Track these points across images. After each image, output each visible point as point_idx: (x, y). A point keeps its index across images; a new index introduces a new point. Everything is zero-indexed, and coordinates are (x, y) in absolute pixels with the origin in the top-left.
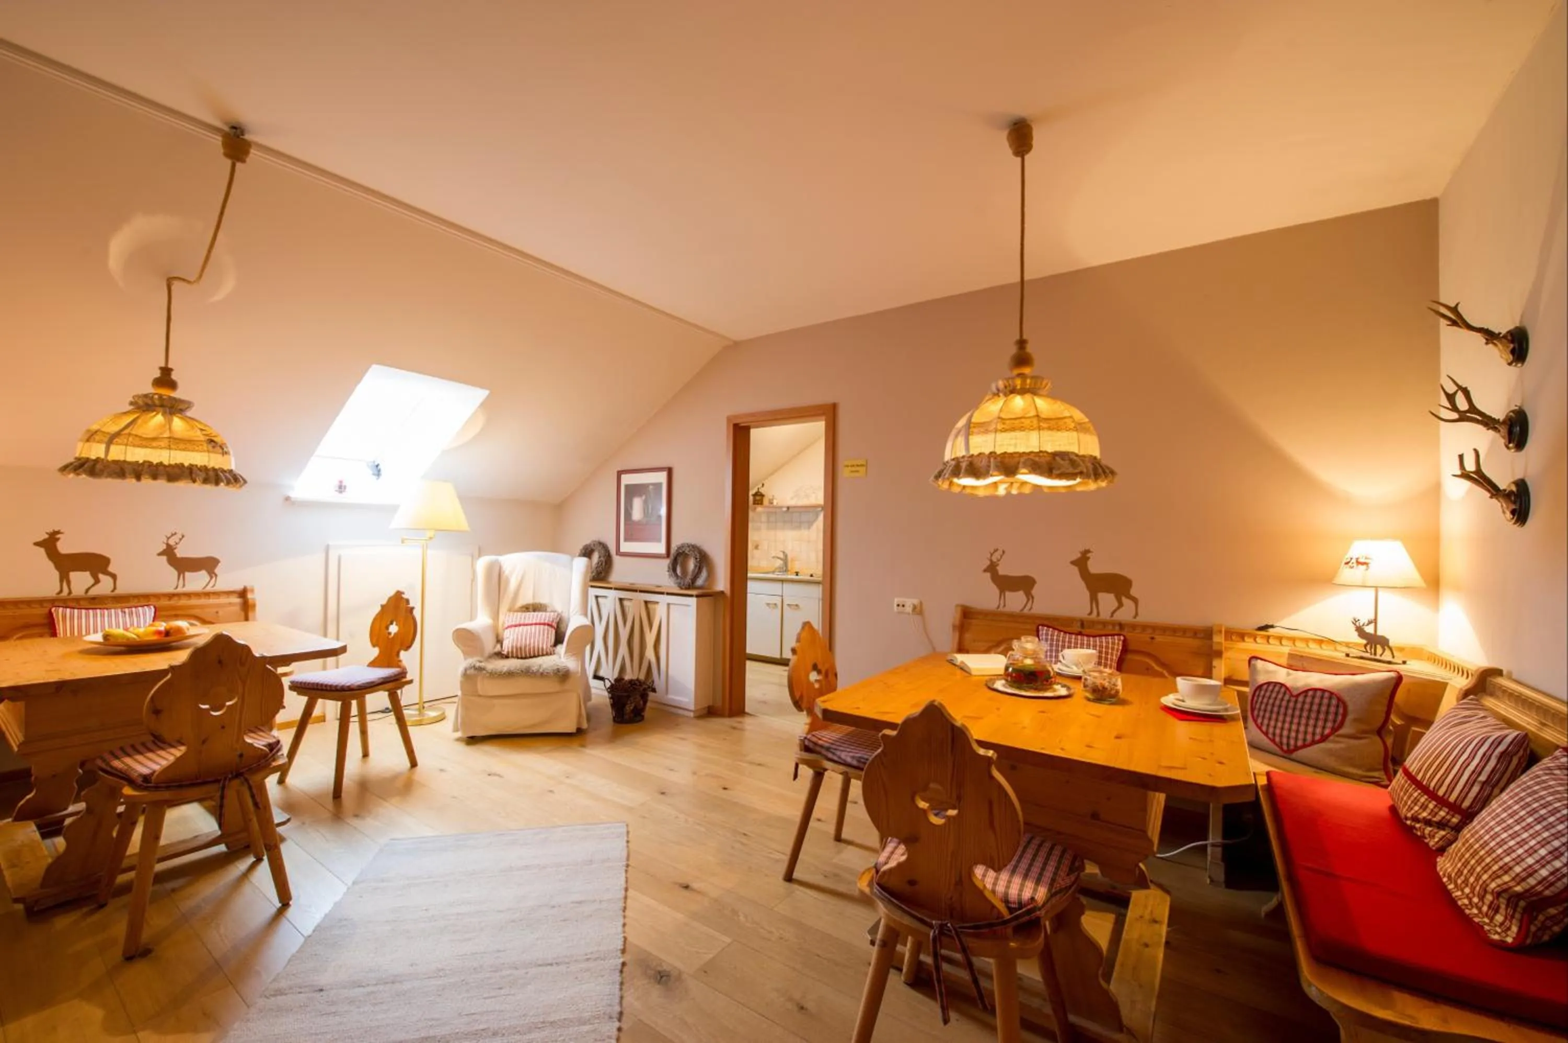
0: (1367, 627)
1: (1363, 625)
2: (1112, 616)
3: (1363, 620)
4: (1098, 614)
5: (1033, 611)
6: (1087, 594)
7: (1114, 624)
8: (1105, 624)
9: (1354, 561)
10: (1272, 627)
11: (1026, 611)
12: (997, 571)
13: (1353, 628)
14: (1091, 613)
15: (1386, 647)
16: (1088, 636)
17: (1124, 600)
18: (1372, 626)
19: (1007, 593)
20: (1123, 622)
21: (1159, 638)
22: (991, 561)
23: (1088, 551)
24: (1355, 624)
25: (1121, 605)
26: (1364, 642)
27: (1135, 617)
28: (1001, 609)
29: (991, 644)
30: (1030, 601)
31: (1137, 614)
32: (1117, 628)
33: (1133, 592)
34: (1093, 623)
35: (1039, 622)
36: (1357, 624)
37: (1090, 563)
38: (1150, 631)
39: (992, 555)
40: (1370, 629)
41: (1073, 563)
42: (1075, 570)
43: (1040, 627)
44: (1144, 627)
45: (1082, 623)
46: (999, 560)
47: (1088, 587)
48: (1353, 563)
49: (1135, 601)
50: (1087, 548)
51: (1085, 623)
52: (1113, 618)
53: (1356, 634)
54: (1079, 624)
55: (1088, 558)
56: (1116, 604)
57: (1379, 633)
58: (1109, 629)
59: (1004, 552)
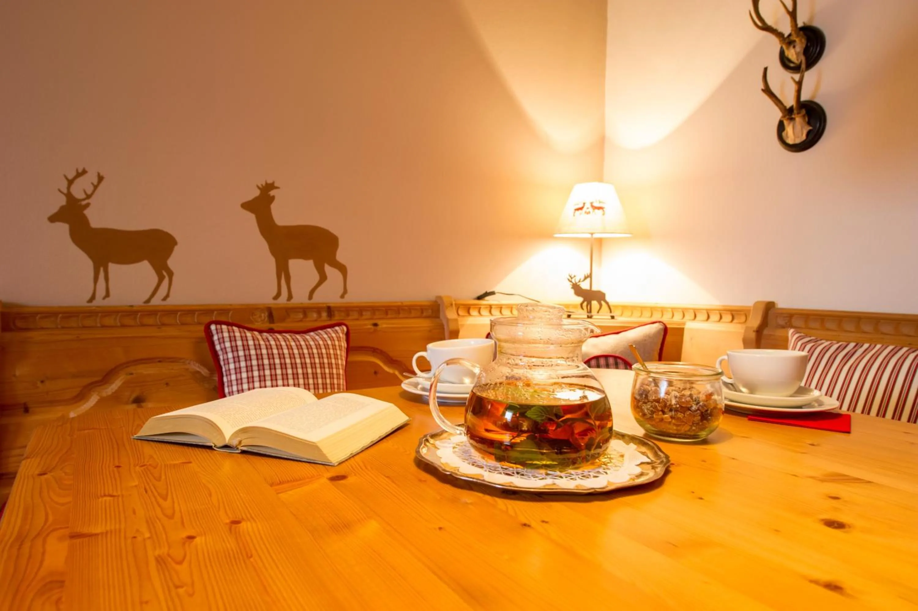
0: (583, 282)
1: (579, 281)
2: (310, 297)
3: (579, 276)
4: (290, 297)
5: (171, 301)
6: (271, 262)
7: (318, 309)
8: (305, 310)
9: (588, 205)
10: (493, 293)
11: (156, 301)
12: (85, 221)
13: (569, 285)
14: (278, 295)
15: (603, 303)
16: (280, 332)
17: (328, 269)
18: (588, 280)
19: (113, 267)
20: (331, 305)
21: (384, 324)
22: (69, 195)
23: (270, 186)
24: (571, 282)
25: (323, 278)
26: (580, 299)
27: (342, 296)
28: (99, 302)
29: (86, 381)
30: (166, 281)
31: (345, 291)
32: (324, 315)
33: (341, 256)
34: (288, 311)
35: (207, 320)
36: (573, 281)
37: (274, 208)
38: (367, 314)
39: (70, 182)
40: (585, 286)
41: (247, 206)
42: (251, 218)
43: (213, 327)
44: (361, 310)
45: (271, 313)
46: (89, 197)
47: (273, 252)
48: (588, 208)
49: (343, 269)
50: (270, 181)
51: (274, 313)
52: (312, 301)
53: (572, 291)
54: (265, 315)
55: (273, 198)
56: (316, 277)
57: (594, 288)
58: (312, 319)
59: (101, 179)
